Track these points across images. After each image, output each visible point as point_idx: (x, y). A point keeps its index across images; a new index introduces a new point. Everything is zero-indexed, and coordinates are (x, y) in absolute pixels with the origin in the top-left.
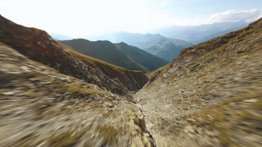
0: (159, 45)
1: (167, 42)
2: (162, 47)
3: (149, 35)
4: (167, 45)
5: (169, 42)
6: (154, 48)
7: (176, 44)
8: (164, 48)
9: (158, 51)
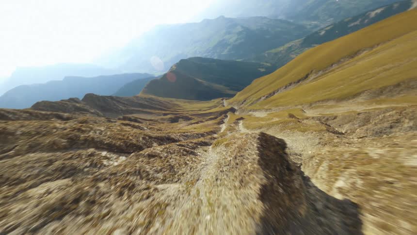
0: (227, 37)
1: (239, 29)
2: (232, 39)
3: (207, 23)
4: (240, 33)
5: (242, 27)
6: (222, 44)
7: (253, 27)
8: (236, 40)
9: (229, 47)
